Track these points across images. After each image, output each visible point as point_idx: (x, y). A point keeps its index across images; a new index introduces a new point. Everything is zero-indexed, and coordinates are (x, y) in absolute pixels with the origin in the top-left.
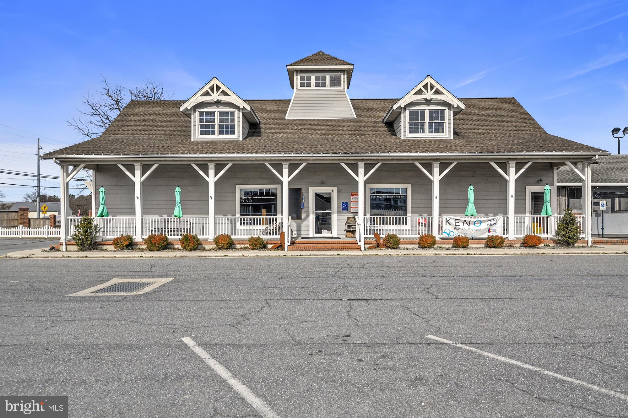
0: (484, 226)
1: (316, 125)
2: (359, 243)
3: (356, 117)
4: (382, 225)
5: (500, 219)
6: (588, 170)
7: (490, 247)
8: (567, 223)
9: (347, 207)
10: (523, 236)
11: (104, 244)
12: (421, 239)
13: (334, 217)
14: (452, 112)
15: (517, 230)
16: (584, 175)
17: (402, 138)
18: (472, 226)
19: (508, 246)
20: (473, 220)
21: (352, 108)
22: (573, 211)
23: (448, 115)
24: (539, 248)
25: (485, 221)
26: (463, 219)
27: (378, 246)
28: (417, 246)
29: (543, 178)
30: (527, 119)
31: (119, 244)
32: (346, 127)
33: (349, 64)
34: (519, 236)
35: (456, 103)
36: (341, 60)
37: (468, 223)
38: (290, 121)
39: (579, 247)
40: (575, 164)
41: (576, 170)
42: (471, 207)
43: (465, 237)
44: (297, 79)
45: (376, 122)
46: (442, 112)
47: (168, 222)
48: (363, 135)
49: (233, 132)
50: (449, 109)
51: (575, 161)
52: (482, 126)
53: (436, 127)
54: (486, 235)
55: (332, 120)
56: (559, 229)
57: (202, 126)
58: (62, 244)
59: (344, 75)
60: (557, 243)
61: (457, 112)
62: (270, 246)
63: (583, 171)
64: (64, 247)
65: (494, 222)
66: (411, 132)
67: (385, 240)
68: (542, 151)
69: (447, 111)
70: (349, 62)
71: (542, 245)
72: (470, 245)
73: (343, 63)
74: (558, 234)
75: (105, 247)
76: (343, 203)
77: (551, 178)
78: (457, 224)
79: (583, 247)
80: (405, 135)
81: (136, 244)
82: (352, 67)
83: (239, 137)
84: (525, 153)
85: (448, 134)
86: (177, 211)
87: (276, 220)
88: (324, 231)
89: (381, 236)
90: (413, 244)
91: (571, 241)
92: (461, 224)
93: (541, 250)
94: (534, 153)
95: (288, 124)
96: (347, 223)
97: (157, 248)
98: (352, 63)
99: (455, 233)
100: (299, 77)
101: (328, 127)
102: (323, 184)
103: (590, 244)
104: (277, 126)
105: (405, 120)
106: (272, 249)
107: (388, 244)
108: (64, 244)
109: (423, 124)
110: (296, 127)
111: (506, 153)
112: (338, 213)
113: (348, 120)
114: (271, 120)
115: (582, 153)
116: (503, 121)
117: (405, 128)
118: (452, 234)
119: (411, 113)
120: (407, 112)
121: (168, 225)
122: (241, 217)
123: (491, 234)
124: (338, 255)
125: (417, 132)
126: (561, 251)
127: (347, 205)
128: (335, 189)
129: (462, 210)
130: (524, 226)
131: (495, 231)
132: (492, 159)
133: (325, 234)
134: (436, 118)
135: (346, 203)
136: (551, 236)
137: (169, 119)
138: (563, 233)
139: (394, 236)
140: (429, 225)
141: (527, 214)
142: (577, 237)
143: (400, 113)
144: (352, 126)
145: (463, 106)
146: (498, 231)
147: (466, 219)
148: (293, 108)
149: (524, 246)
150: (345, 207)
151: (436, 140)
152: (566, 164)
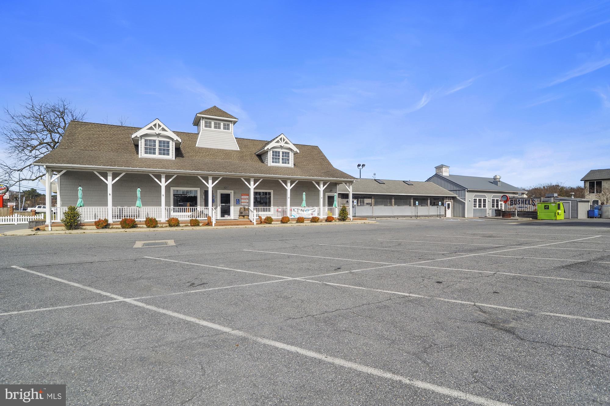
0: (310, 212)
1: (217, 153)
2: (253, 221)
3: (239, 150)
4: (259, 212)
5: (316, 208)
6: (351, 187)
7: (313, 222)
8: (343, 211)
9: (239, 202)
10: (326, 217)
11: (84, 225)
12: (283, 218)
13: (232, 208)
14: (293, 154)
15: (324, 214)
16: (350, 189)
17: (269, 165)
18: (305, 212)
19: (320, 222)
20: (305, 209)
21: (237, 144)
22: (346, 205)
23: (291, 155)
24: (333, 222)
25: (310, 210)
26: (301, 209)
27: (261, 223)
28: (280, 222)
29: (333, 189)
30: (324, 159)
31: (100, 225)
32: (235, 155)
33: (236, 118)
34: (324, 217)
35: (295, 149)
36: (230, 115)
37: (303, 210)
38: (199, 149)
39: (348, 221)
40: (346, 184)
41: (346, 187)
42: (304, 203)
43: (303, 218)
44: (202, 123)
45: (251, 154)
46: (288, 153)
47: (122, 210)
48: (246, 161)
49: (168, 154)
50: (292, 152)
51: (346, 182)
52: (305, 161)
53: (286, 161)
54: (311, 217)
55: (226, 150)
56: (341, 213)
57: (146, 149)
58: (47, 226)
59: (232, 124)
60: (340, 220)
61: (295, 153)
62: (201, 224)
63: (349, 187)
64: (50, 228)
65: (314, 210)
66: (273, 162)
67: (265, 219)
68: (334, 178)
69: (291, 153)
70: (235, 117)
71: (334, 221)
72: (305, 222)
73: (232, 117)
74: (340, 215)
75: (84, 227)
76: (237, 200)
77: (336, 189)
78: (298, 211)
79: (349, 221)
80: (270, 164)
81: (109, 225)
82: (237, 120)
83: (173, 157)
84: (327, 178)
85: (291, 165)
86: (138, 203)
87: (196, 209)
88: (226, 216)
89: (262, 218)
90: (278, 221)
91: (345, 218)
92: (300, 211)
93: (333, 223)
94: (331, 178)
95: (199, 150)
96: (240, 211)
97: (130, 227)
98: (237, 118)
99: (297, 216)
100: (204, 121)
101: (224, 154)
102: (225, 188)
103: (352, 220)
104: (192, 151)
105: (270, 156)
106: (204, 225)
107: (267, 222)
108: (50, 226)
109: (279, 159)
110: (204, 153)
111: (320, 178)
112: (234, 206)
113: (235, 151)
114: (187, 146)
115: (349, 180)
116: (314, 159)
117: (270, 160)
118: (296, 216)
119: (273, 152)
120: (271, 151)
121: (122, 212)
122: (174, 207)
123: (313, 216)
124: (246, 227)
125: (276, 162)
126: (342, 223)
127: (239, 201)
128: (232, 191)
129: (300, 204)
130: (325, 212)
131: (314, 214)
132: (313, 180)
133: (226, 217)
134: (286, 156)
135: (239, 200)
136: (337, 217)
137: (110, 139)
138: (342, 215)
139: (270, 217)
140: (284, 212)
141: (326, 207)
142: (347, 217)
143: (268, 152)
144: (238, 155)
145: (298, 152)
146: (315, 215)
147: (302, 209)
148: (200, 142)
149: (327, 221)
150: (238, 202)
151: (286, 167)
152: (342, 184)
